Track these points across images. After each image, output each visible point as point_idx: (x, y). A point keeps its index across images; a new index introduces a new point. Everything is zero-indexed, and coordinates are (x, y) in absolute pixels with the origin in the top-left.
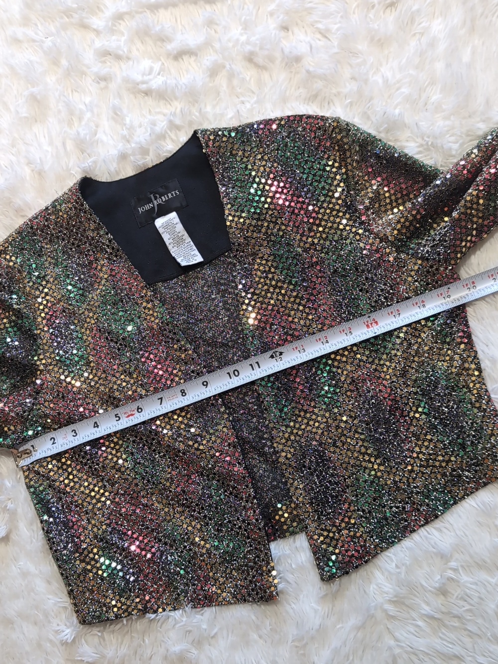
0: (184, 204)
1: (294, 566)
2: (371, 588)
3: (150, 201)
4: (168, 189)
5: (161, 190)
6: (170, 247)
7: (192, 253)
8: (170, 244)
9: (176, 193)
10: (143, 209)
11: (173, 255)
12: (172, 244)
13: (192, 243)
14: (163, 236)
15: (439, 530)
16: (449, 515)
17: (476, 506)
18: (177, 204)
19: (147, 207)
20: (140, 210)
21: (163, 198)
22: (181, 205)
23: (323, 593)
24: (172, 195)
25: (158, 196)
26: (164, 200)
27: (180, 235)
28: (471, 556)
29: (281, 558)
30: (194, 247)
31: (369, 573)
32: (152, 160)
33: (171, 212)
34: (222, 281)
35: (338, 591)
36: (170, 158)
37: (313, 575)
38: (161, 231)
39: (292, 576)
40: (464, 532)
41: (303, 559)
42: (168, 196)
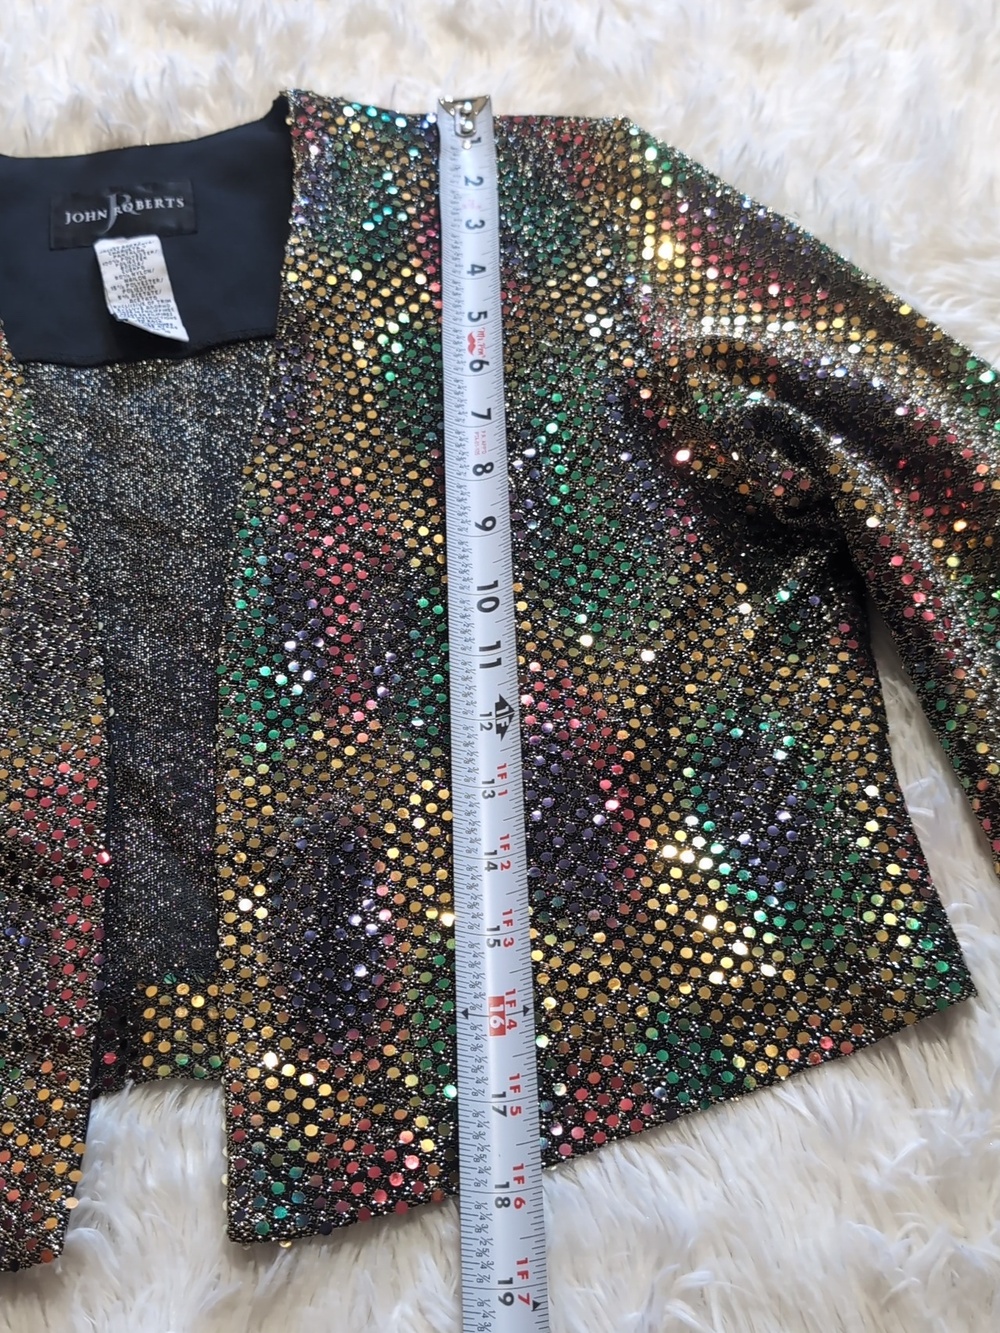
1: (151, 1182)
2: (396, 1315)
3: (105, 206)
4: (158, 191)
5: (141, 189)
6: (111, 296)
8: (113, 287)
9: (175, 203)
10: (78, 218)
11: (113, 310)
12: (119, 292)
13: (173, 304)
15: (670, 1164)
16: (713, 1124)
17: (804, 1111)
18: (171, 224)
19: (90, 216)
20: (69, 217)
21: (139, 203)
23: (225, 1290)
24: (165, 203)
25: (128, 198)
26: (139, 209)
28: (763, 1271)
29: (117, 1152)
30: (176, 313)
31: (402, 1260)
32: (146, 133)
35: (278, 1295)
36: (192, 141)
37: (206, 1228)
39: (134, 1218)
40: (749, 1182)
41: (190, 1170)
42: (153, 203)
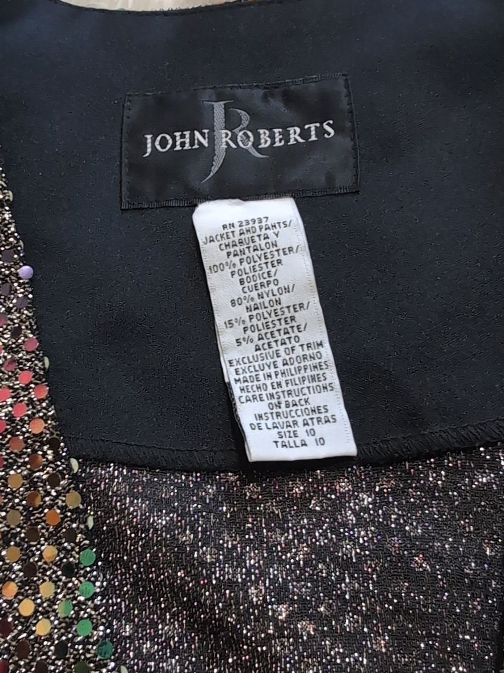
0: (344, 179)
6: (226, 338)
7: (316, 399)
8: (230, 323)
9: (321, 132)
10: (163, 143)
11: (230, 375)
13: (327, 352)
14: (212, 280)
19: (182, 140)
20: (151, 142)
21: (264, 134)
22: (330, 178)
24: (305, 134)
25: (245, 117)
26: (265, 142)
27: (286, 299)
30: (331, 376)
33: (277, 194)
34: (420, 563)
38: (211, 255)
42: (286, 136)
